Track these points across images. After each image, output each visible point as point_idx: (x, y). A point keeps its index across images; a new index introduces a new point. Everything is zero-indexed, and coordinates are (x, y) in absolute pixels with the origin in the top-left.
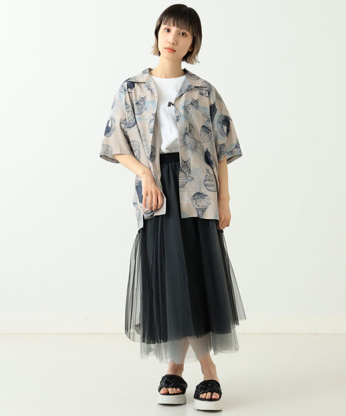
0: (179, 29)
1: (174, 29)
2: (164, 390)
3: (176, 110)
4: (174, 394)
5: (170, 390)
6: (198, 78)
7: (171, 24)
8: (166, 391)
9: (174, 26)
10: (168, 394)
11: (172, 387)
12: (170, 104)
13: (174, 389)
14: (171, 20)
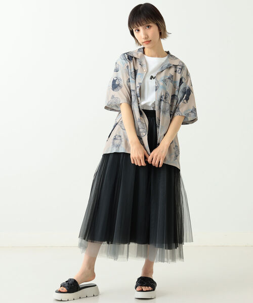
2: (139, 288)
3: (157, 82)
4: (147, 291)
5: (144, 288)
6: (177, 58)
8: (141, 289)
10: (142, 291)
11: (145, 286)
12: (152, 77)
13: (147, 287)
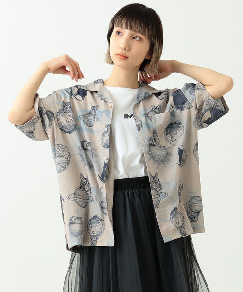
0: (133, 32)
1: (127, 32)
7: (124, 26)
9: (127, 28)
14: (124, 22)
